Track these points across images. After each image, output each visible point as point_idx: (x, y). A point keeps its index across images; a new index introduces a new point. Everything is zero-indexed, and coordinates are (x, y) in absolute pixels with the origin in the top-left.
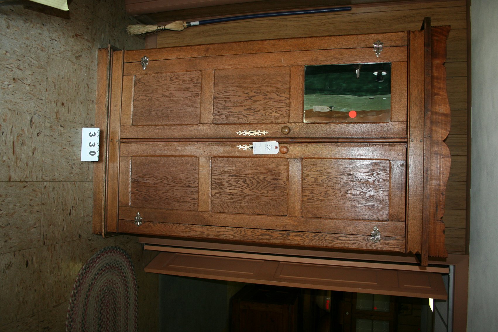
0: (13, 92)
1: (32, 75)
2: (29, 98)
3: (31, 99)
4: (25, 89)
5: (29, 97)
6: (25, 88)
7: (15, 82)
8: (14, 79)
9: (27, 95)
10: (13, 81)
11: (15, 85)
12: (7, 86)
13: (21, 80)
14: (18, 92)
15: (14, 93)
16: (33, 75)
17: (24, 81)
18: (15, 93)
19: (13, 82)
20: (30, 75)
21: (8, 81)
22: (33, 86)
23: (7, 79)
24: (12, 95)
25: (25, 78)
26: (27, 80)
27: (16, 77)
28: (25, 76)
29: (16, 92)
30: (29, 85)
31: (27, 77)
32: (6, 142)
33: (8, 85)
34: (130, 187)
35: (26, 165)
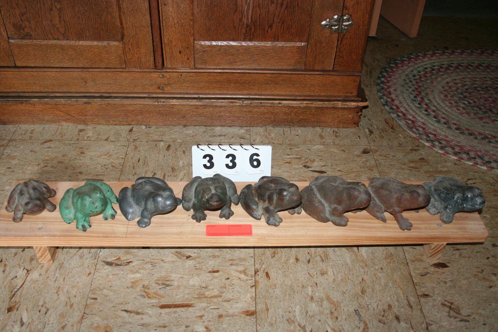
0: (40, 311)
1: (5, 265)
2: (58, 270)
3: (61, 267)
4: (37, 281)
5: (56, 270)
6: (35, 281)
7: (17, 306)
8: (10, 310)
9: (51, 277)
10: (15, 311)
11: (25, 307)
12: (24, 327)
13: (13, 293)
14: (42, 299)
15: (44, 310)
16: (7, 263)
17: (17, 286)
18: (42, 306)
19: (17, 312)
20: (4, 271)
21: (13, 326)
22: (33, 262)
23: (7, 328)
24: (47, 314)
25: (11, 283)
26: (16, 277)
27: (6, 305)
28: (5, 284)
29: (41, 303)
30: (28, 271)
31: (9, 278)
32: (160, 327)
33: (22, 324)
34: (263, 44)
35: (216, 274)
